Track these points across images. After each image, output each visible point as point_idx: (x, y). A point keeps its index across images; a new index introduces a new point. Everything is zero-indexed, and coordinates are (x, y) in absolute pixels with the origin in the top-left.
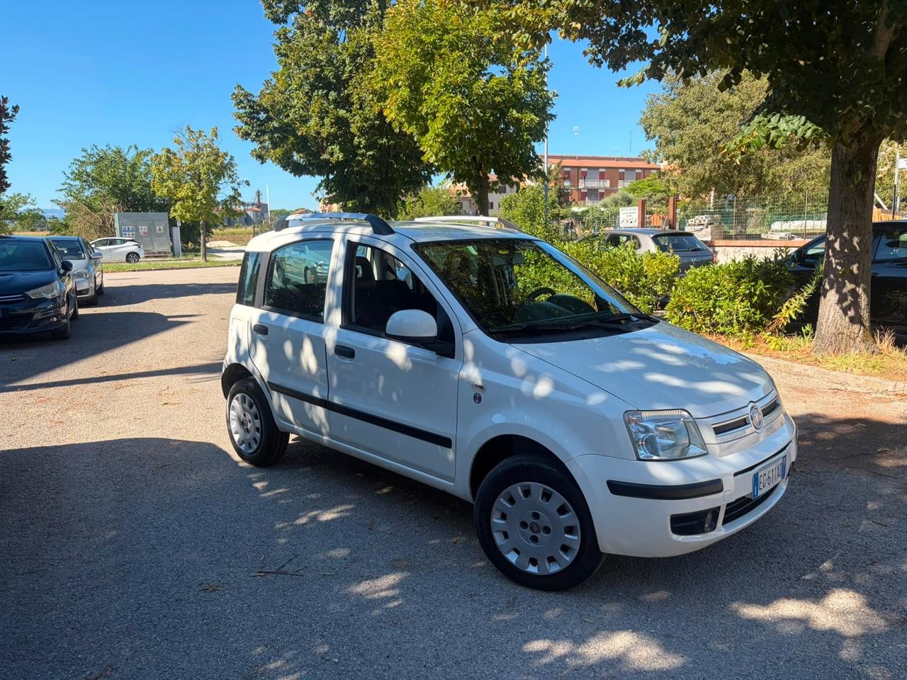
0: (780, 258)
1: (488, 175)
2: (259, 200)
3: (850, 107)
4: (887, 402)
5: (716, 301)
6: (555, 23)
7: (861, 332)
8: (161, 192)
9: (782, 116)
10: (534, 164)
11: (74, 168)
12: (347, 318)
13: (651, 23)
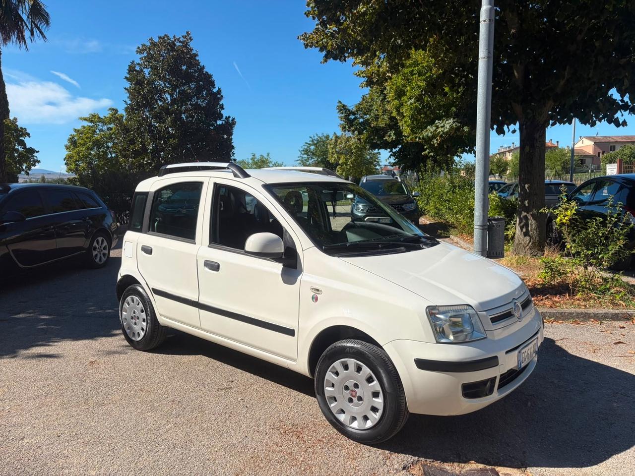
11: (304, 147)
12: (214, 241)
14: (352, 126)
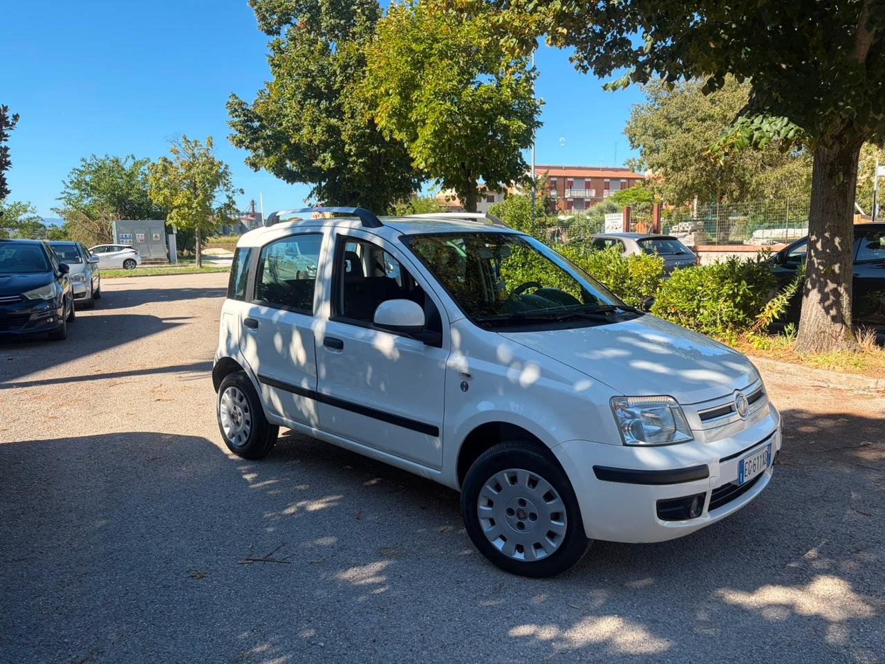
0: (762, 260)
1: (477, 181)
2: (253, 209)
3: (832, 109)
4: (869, 398)
5: (700, 301)
6: (542, 28)
7: (843, 330)
8: (157, 200)
9: (764, 117)
10: (521, 170)
11: (73, 177)
12: (336, 311)
13: (635, 31)
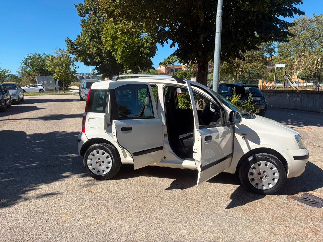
8: (50, 69)
11: (24, 60)
14: (75, 52)
